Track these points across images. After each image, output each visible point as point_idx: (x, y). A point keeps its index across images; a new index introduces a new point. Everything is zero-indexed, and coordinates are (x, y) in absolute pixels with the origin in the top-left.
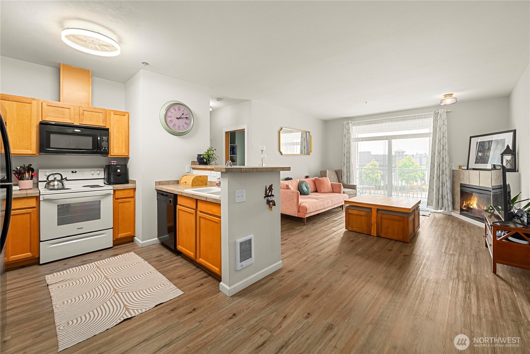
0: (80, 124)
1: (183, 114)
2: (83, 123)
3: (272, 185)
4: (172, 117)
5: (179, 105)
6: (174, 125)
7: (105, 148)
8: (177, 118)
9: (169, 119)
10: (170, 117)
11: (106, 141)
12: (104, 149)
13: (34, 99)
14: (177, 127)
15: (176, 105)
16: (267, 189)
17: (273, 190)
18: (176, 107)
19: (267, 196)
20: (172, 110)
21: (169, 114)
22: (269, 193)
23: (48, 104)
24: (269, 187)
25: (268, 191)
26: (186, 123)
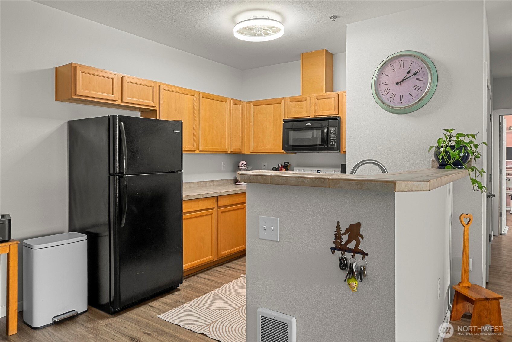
0: (315, 116)
1: (409, 72)
2: (317, 115)
3: (359, 225)
4: (388, 83)
5: (402, 58)
6: (393, 96)
7: (333, 142)
8: (397, 84)
9: (383, 88)
10: (385, 84)
11: (334, 134)
12: (331, 143)
13: (283, 98)
14: (397, 99)
15: (396, 60)
16: (343, 231)
17: (362, 238)
18: (396, 64)
19: (339, 247)
20: (388, 71)
21: (384, 79)
22: (348, 242)
23: (291, 101)
24: (348, 227)
25: (345, 238)
26: (416, 88)
